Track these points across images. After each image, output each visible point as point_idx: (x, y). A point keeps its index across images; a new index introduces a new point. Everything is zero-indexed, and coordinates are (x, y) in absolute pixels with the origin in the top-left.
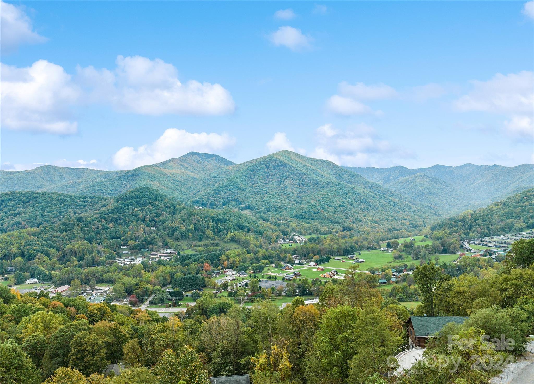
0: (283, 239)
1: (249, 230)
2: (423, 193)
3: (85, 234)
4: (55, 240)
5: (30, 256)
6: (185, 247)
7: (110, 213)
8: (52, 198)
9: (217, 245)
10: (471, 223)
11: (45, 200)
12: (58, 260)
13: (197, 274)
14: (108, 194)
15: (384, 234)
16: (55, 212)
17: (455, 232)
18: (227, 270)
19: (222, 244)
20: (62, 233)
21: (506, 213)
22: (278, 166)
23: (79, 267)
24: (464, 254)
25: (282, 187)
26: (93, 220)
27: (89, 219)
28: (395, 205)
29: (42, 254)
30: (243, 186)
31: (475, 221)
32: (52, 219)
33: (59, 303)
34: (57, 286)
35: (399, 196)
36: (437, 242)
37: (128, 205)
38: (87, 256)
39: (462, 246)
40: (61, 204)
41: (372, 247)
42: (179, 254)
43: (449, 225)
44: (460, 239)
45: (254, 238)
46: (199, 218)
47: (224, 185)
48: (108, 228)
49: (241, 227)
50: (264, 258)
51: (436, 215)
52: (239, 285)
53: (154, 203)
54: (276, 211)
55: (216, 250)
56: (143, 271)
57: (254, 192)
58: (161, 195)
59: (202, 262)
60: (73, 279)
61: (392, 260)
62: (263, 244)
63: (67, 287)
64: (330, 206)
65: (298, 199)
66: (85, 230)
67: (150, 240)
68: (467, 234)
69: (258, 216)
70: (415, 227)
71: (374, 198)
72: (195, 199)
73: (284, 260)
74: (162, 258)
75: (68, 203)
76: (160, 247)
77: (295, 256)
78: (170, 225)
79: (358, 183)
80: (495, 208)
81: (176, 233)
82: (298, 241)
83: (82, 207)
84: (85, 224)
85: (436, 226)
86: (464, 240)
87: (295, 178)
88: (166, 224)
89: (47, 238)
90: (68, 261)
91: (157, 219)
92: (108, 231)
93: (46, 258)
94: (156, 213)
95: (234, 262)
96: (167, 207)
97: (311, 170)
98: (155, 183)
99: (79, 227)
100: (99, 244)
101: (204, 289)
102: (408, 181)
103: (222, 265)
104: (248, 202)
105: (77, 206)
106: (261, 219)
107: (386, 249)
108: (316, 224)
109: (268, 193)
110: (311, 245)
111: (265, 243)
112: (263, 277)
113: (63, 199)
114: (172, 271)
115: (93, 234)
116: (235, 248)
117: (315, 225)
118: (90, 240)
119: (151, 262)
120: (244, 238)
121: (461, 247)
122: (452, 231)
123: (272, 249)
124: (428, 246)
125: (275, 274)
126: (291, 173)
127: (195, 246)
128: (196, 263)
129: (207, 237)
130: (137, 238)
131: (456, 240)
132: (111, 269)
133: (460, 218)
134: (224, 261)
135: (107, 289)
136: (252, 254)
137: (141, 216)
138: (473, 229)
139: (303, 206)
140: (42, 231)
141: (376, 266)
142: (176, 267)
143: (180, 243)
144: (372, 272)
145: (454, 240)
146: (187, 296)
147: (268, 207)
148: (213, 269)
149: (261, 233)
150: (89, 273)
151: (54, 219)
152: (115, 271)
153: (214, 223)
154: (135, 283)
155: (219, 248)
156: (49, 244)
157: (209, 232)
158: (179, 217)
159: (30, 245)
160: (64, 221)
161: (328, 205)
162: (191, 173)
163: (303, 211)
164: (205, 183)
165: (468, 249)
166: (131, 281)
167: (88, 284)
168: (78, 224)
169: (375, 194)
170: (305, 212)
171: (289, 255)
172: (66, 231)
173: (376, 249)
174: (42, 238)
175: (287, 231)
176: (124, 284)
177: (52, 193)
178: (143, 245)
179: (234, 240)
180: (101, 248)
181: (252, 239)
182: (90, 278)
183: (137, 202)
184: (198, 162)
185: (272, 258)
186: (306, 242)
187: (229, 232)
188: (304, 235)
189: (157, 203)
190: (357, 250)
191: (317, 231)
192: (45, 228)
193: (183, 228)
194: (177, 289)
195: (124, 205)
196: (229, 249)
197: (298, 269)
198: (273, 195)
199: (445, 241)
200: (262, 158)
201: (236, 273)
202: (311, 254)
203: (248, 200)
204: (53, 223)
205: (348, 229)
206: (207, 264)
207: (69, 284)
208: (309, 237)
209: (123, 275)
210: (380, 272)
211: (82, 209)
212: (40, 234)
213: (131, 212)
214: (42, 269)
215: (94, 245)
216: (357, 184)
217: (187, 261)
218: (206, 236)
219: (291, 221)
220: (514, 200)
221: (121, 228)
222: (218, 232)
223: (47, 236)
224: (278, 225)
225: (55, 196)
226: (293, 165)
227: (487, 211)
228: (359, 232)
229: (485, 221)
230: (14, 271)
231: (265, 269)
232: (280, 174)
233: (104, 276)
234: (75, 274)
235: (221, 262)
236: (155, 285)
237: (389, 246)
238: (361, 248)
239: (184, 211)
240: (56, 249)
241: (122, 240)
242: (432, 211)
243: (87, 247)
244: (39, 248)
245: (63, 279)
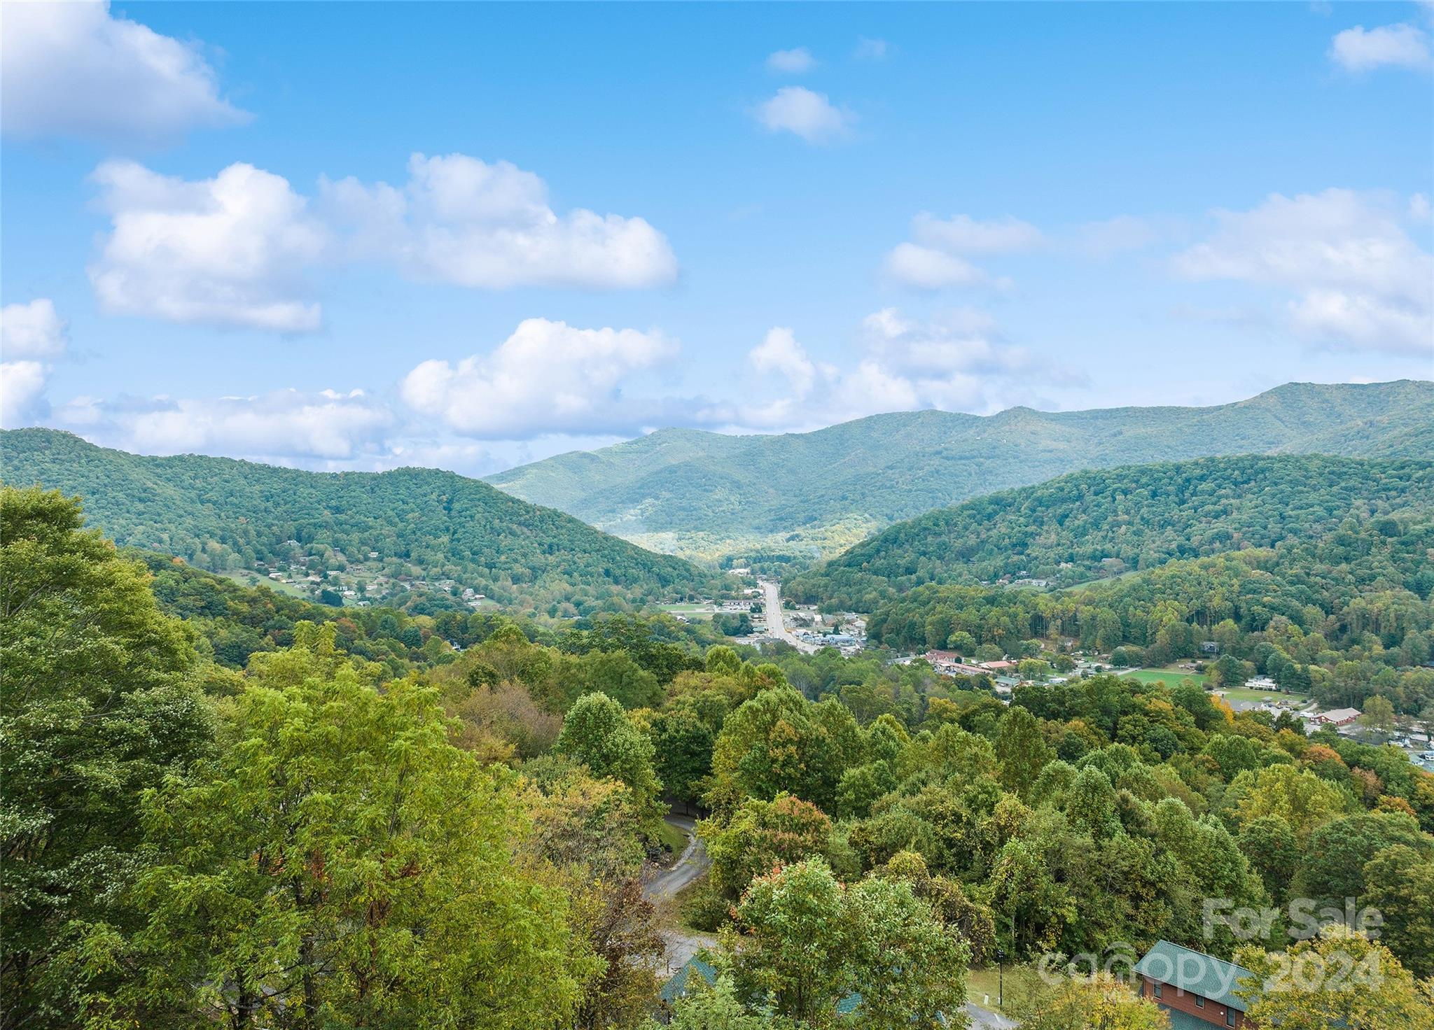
3: (1404, 571)
4: (1316, 583)
5: (1254, 620)
8: (1306, 470)
11: (1288, 475)
12: (1326, 636)
16: (1316, 508)
20: (1338, 564)
23: (1387, 662)
27: (1418, 527)
29: (1284, 618)
32: (1307, 525)
33: (1332, 752)
34: (1326, 705)
38: (1412, 634)
40: (1330, 486)
60: (1370, 693)
63: (1352, 712)
66: (1404, 560)
75: (1351, 483)
83: (1393, 493)
84: (1403, 543)
89: (1296, 576)
90: (1354, 641)
93: (1294, 628)
99: (1387, 551)
105: (1378, 491)
113: (1336, 472)
115: (1431, 573)
118: (1421, 589)
140: (1281, 557)
150: (1419, 684)
151: (1314, 526)
156: (1302, 592)
159: (1254, 592)
160: (1341, 531)
167: (1416, 716)
168: (1384, 543)
172: (1347, 559)
174: (1283, 576)
177: (1307, 458)
182: (1422, 699)
192: (1289, 551)
204: (1311, 537)
207: (1360, 707)
211: (1395, 498)
212: (1278, 564)
214: (1285, 655)
223: (1297, 570)
225: (1314, 466)
230: (1218, 653)
234: (1376, 681)
240: (1322, 606)
243: (1411, 609)
244: (1277, 601)
245: (1342, 691)
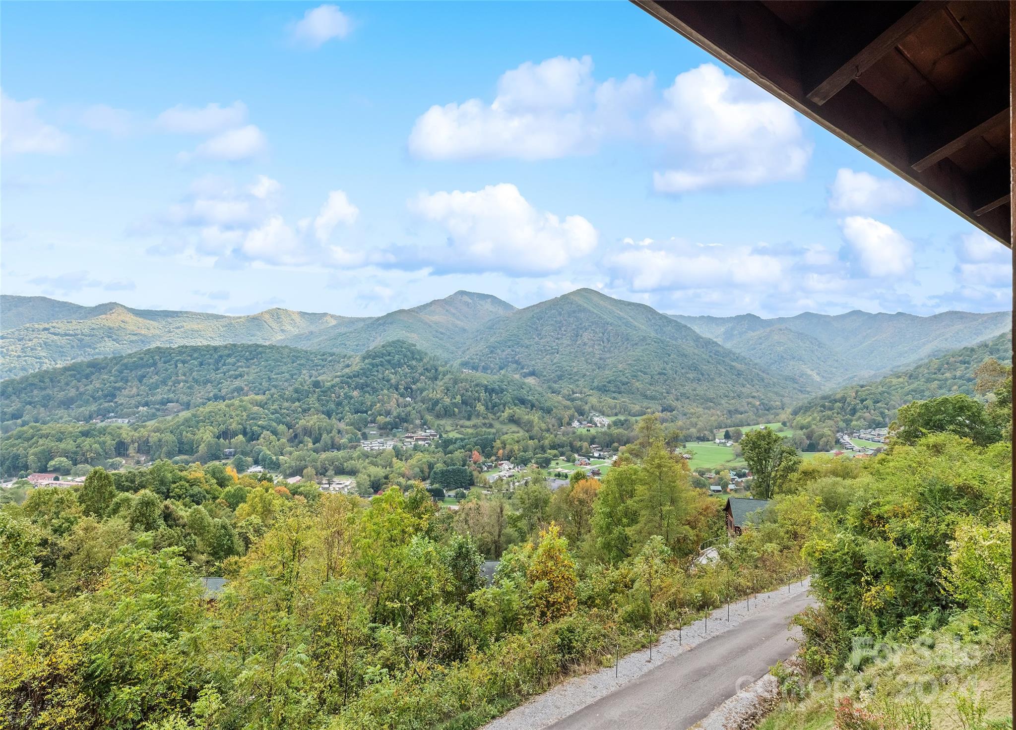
0: (578, 421)
1: (533, 406)
2: (782, 357)
4: (284, 413)
5: (253, 434)
6: (449, 428)
7: (355, 376)
8: (282, 354)
9: (491, 426)
10: (855, 405)
11: (273, 356)
12: (288, 440)
13: (463, 466)
14: (353, 350)
15: (721, 418)
16: (286, 374)
17: (829, 418)
18: (502, 462)
19: (497, 425)
20: (294, 403)
21: (913, 391)
22: (574, 312)
23: (314, 451)
24: (842, 453)
25: (579, 344)
26: (333, 386)
27: (329, 384)
28: (739, 374)
29: (268, 432)
30: (526, 341)
31: (862, 401)
32: (281, 383)
33: (285, 489)
34: (286, 476)
35: (746, 361)
36: (800, 433)
37: (377, 366)
38: (324, 436)
39: (839, 440)
40: (293, 363)
41: (703, 437)
42: (441, 436)
43: (821, 407)
44: (837, 429)
45: (539, 418)
46: (468, 387)
47: (502, 339)
48: (351, 398)
49: (523, 402)
50: (553, 447)
51: (801, 392)
52: (517, 484)
53: (410, 363)
54: (570, 379)
55: (489, 434)
56: (394, 460)
57: (541, 351)
58: (419, 352)
59: (470, 450)
60: (306, 467)
61: (731, 457)
62: (550, 426)
63: (298, 478)
64: (645, 373)
65: (601, 362)
66: (322, 400)
67: (404, 417)
68: (848, 422)
69: (545, 386)
70: (768, 410)
71: (708, 362)
72: (463, 359)
73: (578, 450)
74: (420, 443)
75: (302, 362)
76: (416, 427)
77: (594, 446)
78: (430, 396)
79: (687, 340)
80: (895, 381)
81: (438, 408)
82: (599, 425)
83: (319, 368)
84: (322, 392)
85: (800, 409)
86: (842, 432)
87: (597, 330)
88: (425, 394)
89: (275, 410)
90: (301, 442)
91: (413, 387)
92: (352, 401)
93: (273, 437)
94: (413, 378)
95: (512, 451)
96: (426, 369)
97: (620, 318)
98: (413, 335)
99: (315, 396)
100: (340, 421)
101: (471, 487)
102: (760, 338)
103: (496, 454)
104: (534, 366)
105: (313, 366)
106: (550, 390)
107: (724, 441)
108: (625, 399)
109: (560, 353)
110: (616, 431)
111: (553, 426)
112: (549, 474)
113: (296, 355)
114: (432, 460)
115: (333, 406)
116: (513, 432)
117: (623, 402)
118: (329, 415)
119: (404, 447)
120: (527, 417)
121: (837, 442)
122: (824, 416)
123: (563, 435)
124: (786, 438)
125: (566, 471)
126: (592, 322)
127: (462, 427)
128: (463, 450)
129: (478, 415)
130: (388, 413)
131: (830, 430)
132: (354, 456)
133: (838, 396)
134: (499, 449)
135: (348, 483)
136: (536, 441)
137: (393, 381)
138: (858, 414)
139: (607, 372)
140: (268, 400)
141: (706, 466)
142: (437, 455)
143: (442, 422)
144: (702, 474)
145: (827, 431)
146: (449, 496)
147: (559, 373)
148: (484, 459)
149: (549, 411)
150: (326, 460)
151: (284, 384)
152: (359, 458)
153: (487, 394)
154: (384, 475)
155: (493, 430)
156: (277, 418)
157: (480, 408)
158: (441, 383)
159: (253, 419)
160: (296, 386)
161: (641, 371)
162: (459, 322)
163: (607, 380)
164: (477, 336)
165: (848, 446)
166: (378, 472)
167: (325, 476)
168: (314, 391)
169: (710, 356)
170: (609, 382)
171: (585, 444)
172: (299, 400)
173: (708, 440)
174: (269, 410)
175: (584, 410)
176: (369, 476)
177: (282, 347)
178: (396, 423)
179: (513, 420)
180: (342, 426)
181: (536, 419)
182: (327, 467)
183: (389, 362)
184: (468, 305)
185: (563, 447)
186: (609, 426)
187: (507, 408)
188: (608, 416)
189: (414, 363)
190: (682, 441)
191: (625, 410)
192: (272, 396)
193: (447, 400)
194: (436, 486)
195: (373, 365)
196: (507, 433)
197: (598, 466)
198: (567, 355)
199: (812, 432)
200: (553, 300)
201: (514, 467)
202: (616, 444)
203: (533, 362)
204: (283, 389)
205: (669, 409)
206: (476, 452)
207: (301, 475)
208: (614, 419)
209: (368, 463)
210: (713, 475)
211: (320, 370)
212: (266, 403)
213: (380, 376)
214: (268, 452)
215: (334, 421)
216: (684, 340)
217: (451, 447)
218: (476, 413)
219: (590, 395)
220: (928, 369)
221: (369, 399)
222: (493, 408)
223: (275, 406)
224: (573, 400)
225: (285, 352)
226: (595, 311)
227: (882, 387)
228: (685, 415)
229: (878, 402)
230: (234, 455)
231: (553, 464)
232: (577, 323)
233: (345, 464)
234: (309, 460)
235: (495, 450)
236: (409, 479)
237: (727, 436)
238: (688, 439)
239: (449, 376)
240: (286, 425)
241: (370, 415)
242: (796, 386)
243: (325, 424)
244: (265, 423)
245: (294, 468)
